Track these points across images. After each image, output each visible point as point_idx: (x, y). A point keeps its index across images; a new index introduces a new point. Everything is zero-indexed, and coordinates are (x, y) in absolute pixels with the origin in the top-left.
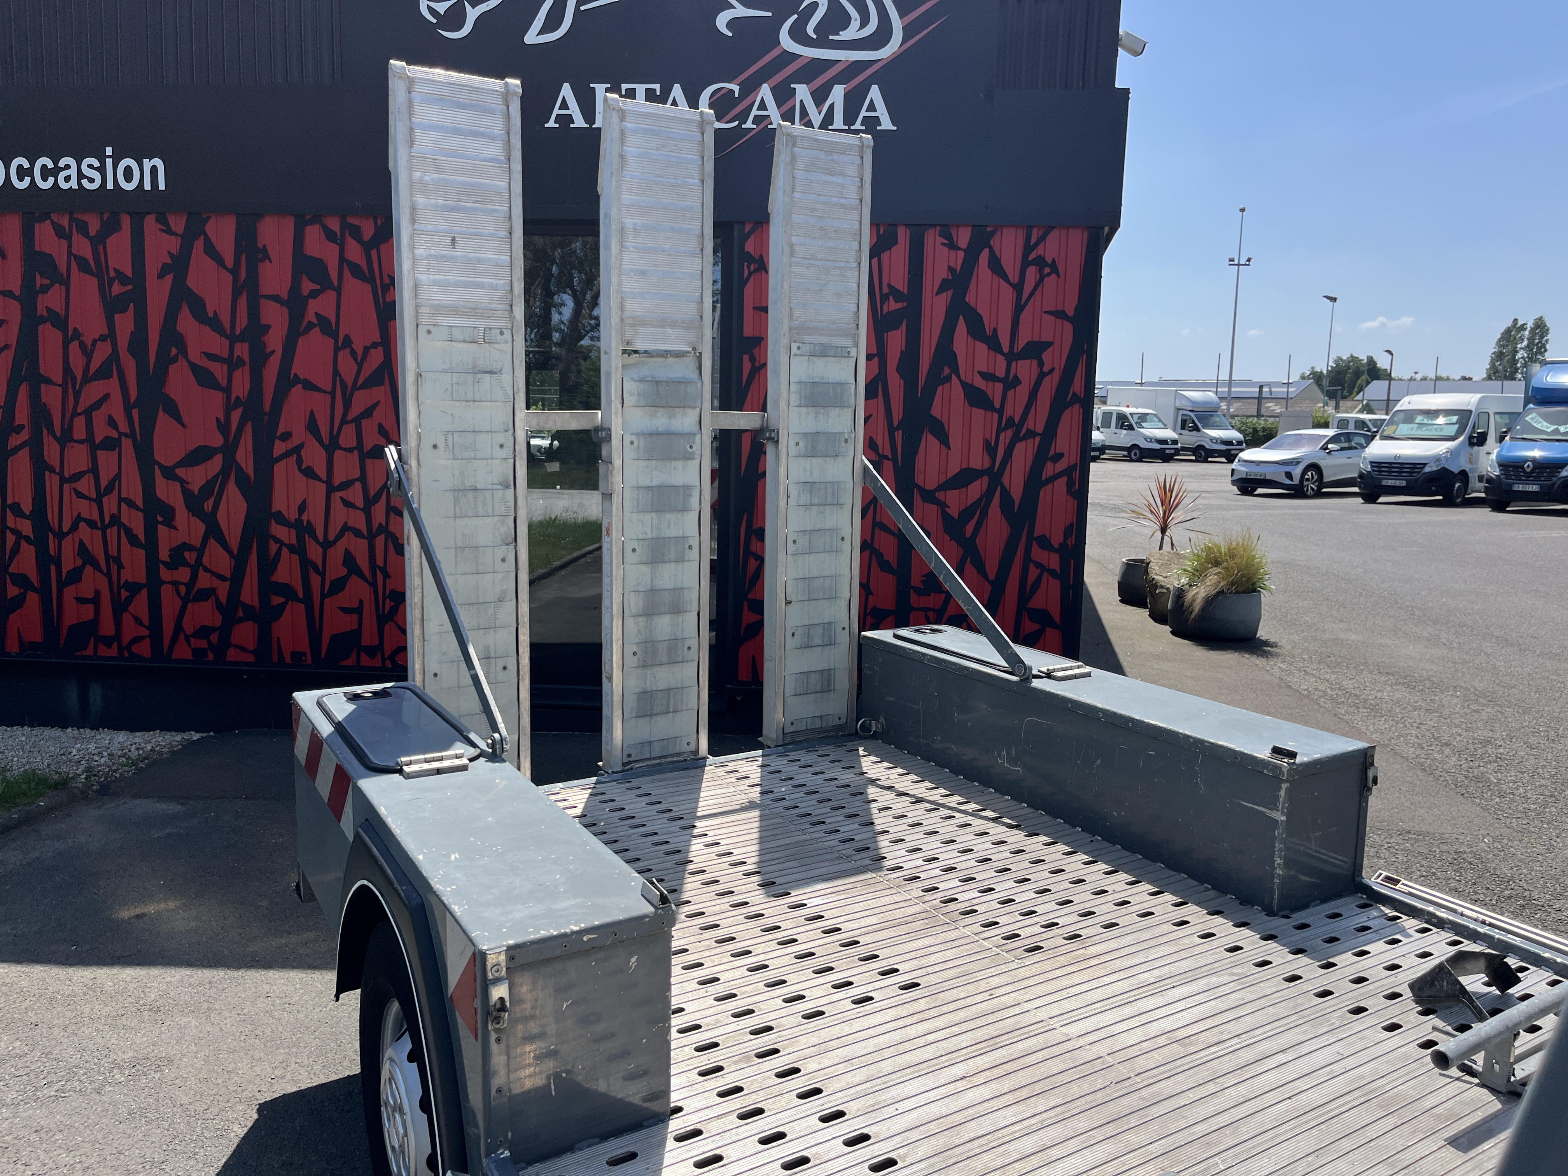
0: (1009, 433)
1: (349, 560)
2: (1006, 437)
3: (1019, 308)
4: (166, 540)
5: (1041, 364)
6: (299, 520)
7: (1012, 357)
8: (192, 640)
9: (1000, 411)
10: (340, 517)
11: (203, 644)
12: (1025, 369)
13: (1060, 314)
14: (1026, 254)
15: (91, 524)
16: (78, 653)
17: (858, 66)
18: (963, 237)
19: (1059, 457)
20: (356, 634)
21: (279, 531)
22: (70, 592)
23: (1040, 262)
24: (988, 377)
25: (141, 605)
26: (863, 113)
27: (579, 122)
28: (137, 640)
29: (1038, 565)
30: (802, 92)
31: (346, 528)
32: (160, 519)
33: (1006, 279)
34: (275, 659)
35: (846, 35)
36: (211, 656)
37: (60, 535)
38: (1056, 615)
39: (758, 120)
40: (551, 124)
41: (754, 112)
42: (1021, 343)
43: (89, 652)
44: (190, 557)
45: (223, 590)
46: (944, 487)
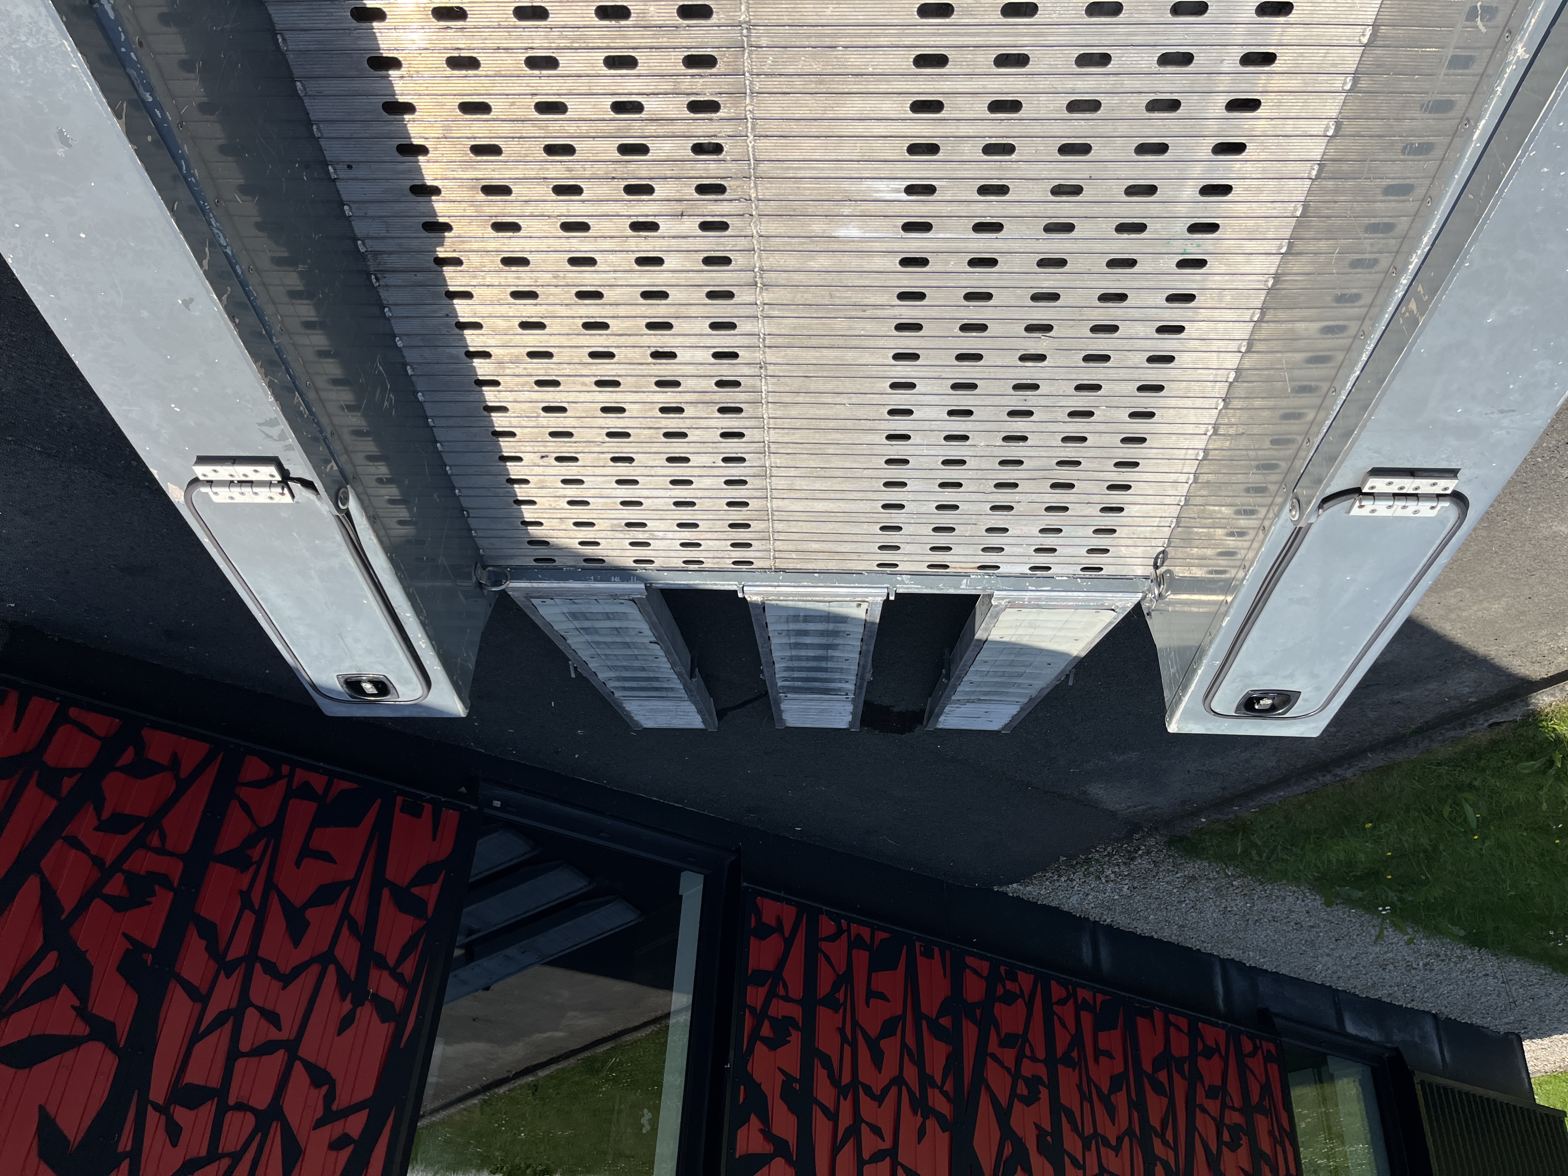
1: (877, 1060)
4: (1041, 1111)
6: (925, 1117)
8: (1018, 992)
10: (883, 1116)
11: (1009, 985)
15: (1106, 1143)
16: (1108, 997)
20: (874, 967)
21: (942, 1105)
22: (1119, 1068)
25: (1062, 1040)
28: (1062, 1002)
31: (879, 1099)
32: (1049, 1139)
34: (948, 953)
36: (1002, 969)
37: (1129, 1132)
43: (1100, 998)
44: (1022, 1089)
45: (993, 1045)
46: (70, 1043)
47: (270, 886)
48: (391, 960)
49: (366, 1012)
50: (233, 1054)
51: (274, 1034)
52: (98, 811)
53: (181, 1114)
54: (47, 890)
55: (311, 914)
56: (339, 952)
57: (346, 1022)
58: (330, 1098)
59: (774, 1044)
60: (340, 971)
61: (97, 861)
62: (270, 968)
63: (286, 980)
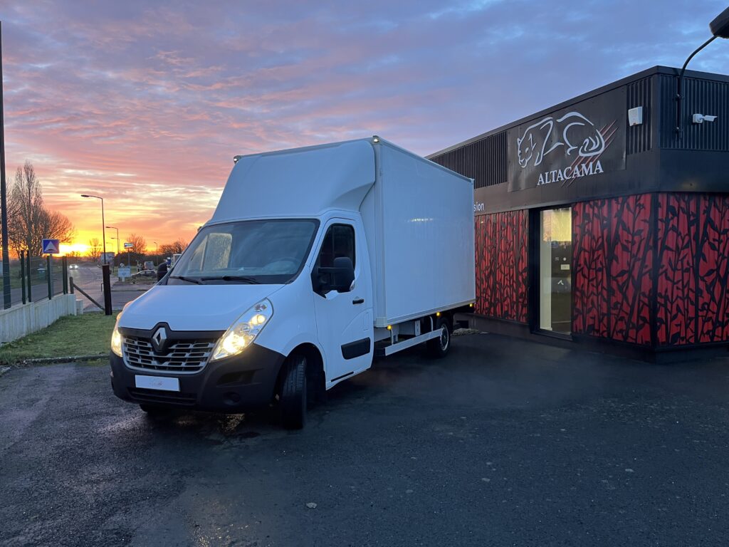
0: (634, 259)
1: (507, 293)
3: (635, 220)
5: (641, 237)
6: (500, 283)
7: (633, 235)
9: (631, 252)
10: (506, 282)
12: (637, 239)
13: (645, 221)
14: (636, 202)
17: (595, 156)
18: (620, 200)
19: (647, 266)
20: (508, 311)
21: (497, 286)
23: (640, 205)
24: (627, 241)
26: (596, 169)
27: (543, 183)
29: (643, 302)
30: (584, 165)
31: (507, 285)
34: (496, 316)
35: (592, 149)
38: (648, 319)
39: (575, 175)
42: (636, 230)
45: (489, 299)
46: (617, 276)
47: (598, 310)
48: (578, 299)
50: (596, 278)
51: (592, 282)
52: (625, 321)
53: (601, 266)
54: (628, 303)
55: (591, 306)
56: (586, 299)
57: (583, 286)
58: (582, 273)
59: (522, 293)
61: (623, 311)
62: (594, 294)
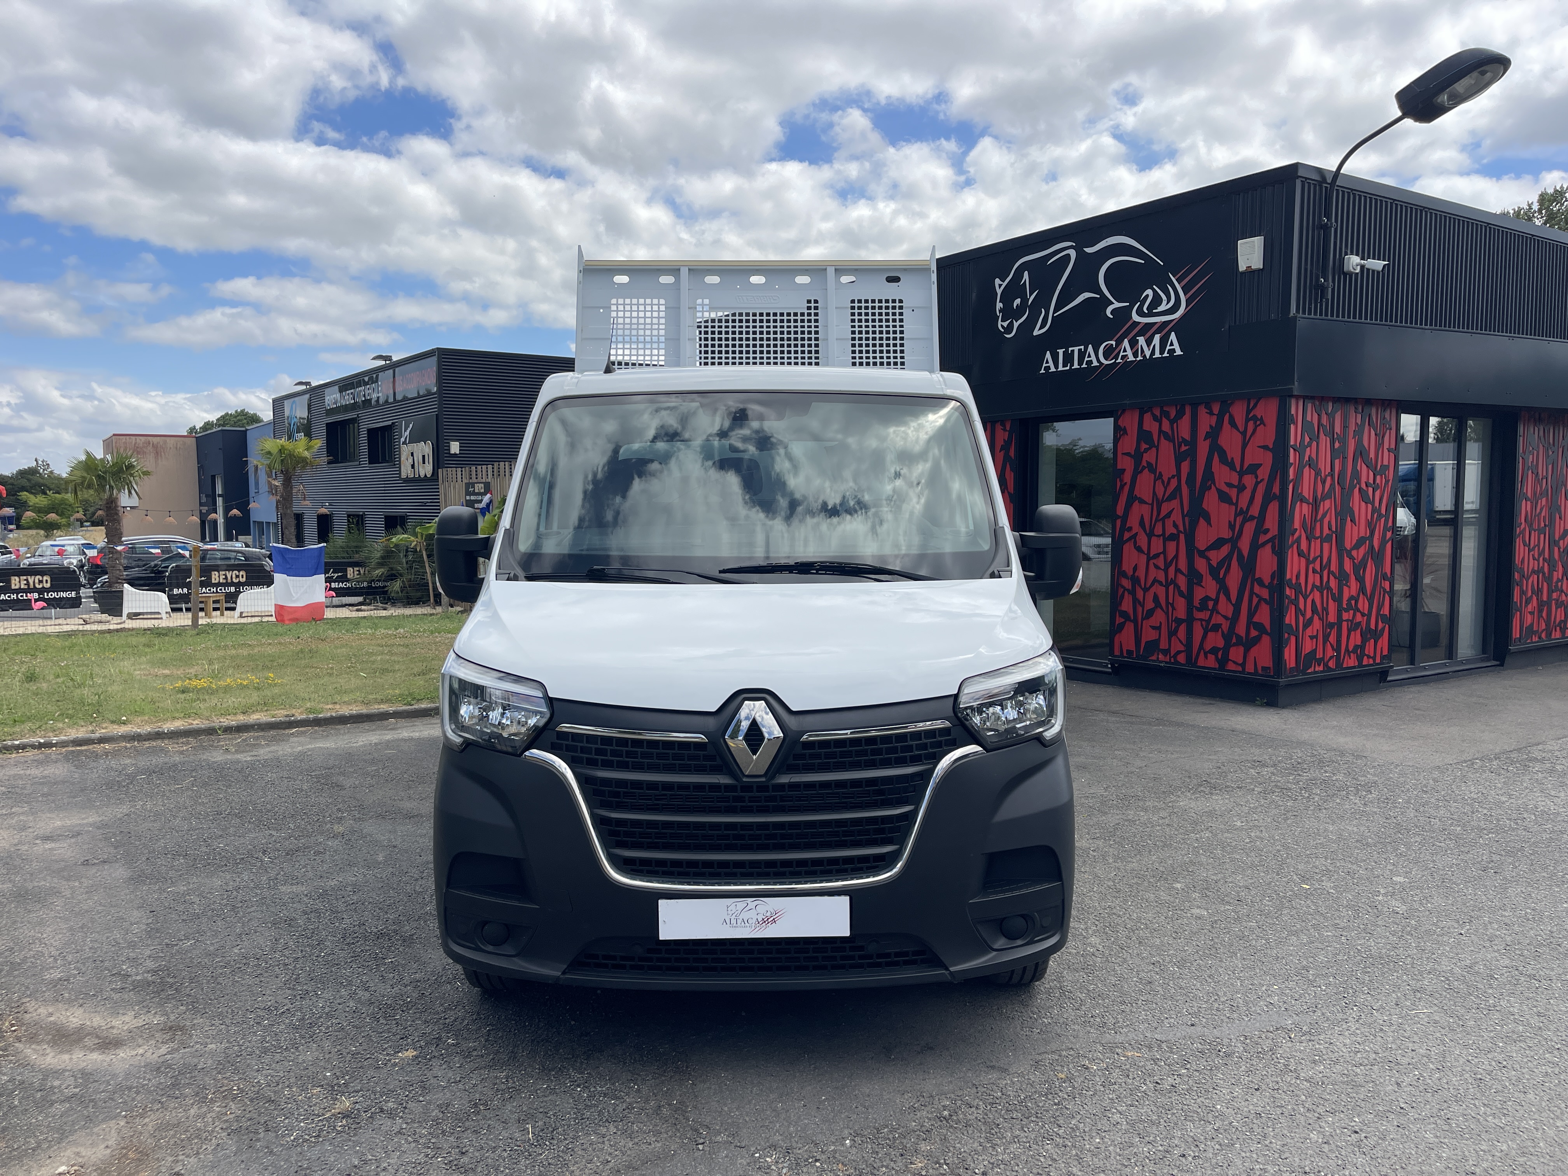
0: (1242, 517)
2: (1239, 520)
3: (1244, 445)
5: (1257, 477)
7: (1241, 474)
9: (1236, 505)
12: (1248, 480)
13: (1265, 447)
14: (1248, 413)
17: (1166, 324)
18: (1216, 409)
19: (1268, 530)
23: (1255, 419)
24: (1229, 485)
26: (1168, 348)
27: (1053, 369)
29: (1257, 596)
30: (1141, 340)
33: (1238, 430)
35: (1161, 309)
38: (1268, 627)
40: (1042, 371)
41: (1122, 354)
42: (1246, 466)
46: (1209, 549)
47: (1167, 614)
48: (1126, 593)
49: (1130, 573)
50: (1164, 552)
51: (1155, 561)
52: (1223, 632)
53: (1174, 531)
54: (1228, 598)
55: (1152, 605)
56: (1142, 592)
57: (1135, 569)
58: (1135, 543)
60: (1140, 586)
61: (1218, 613)
62: (1161, 583)
63: (1155, 581)
